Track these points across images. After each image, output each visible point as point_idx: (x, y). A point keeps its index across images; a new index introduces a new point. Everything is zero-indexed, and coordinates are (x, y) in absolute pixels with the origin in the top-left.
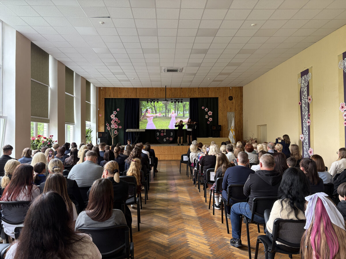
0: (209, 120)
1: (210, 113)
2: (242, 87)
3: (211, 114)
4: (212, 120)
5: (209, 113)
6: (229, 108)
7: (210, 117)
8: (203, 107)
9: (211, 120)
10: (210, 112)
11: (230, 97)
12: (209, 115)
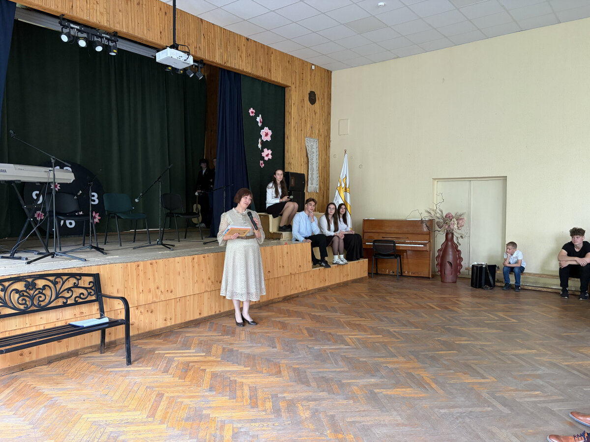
0: (264, 154)
1: (267, 135)
2: (331, 72)
3: (269, 138)
4: (270, 157)
5: (263, 132)
6: (309, 126)
7: (265, 145)
8: (251, 110)
9: (267, 155)
10: (266, 130)
11: (311, 92)
12: (265, 139)
